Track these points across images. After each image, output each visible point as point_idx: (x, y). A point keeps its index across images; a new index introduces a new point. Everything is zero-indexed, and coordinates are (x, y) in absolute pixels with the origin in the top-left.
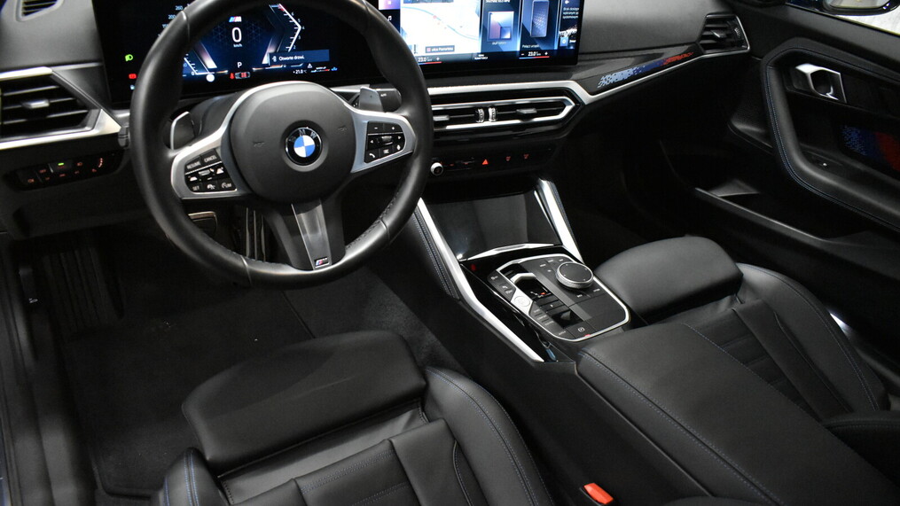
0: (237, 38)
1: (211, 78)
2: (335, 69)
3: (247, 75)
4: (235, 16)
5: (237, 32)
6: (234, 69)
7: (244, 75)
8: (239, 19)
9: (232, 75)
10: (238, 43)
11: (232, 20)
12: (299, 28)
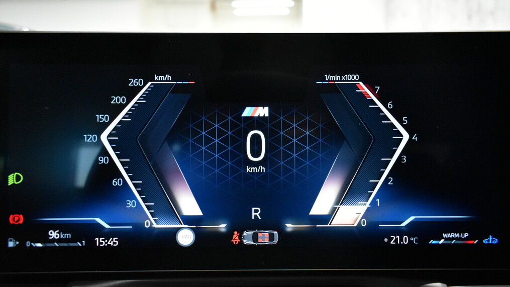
0: (256, 152)
1: (186, 238)
2: (491, 240)
3: (271, 237)
4: (256, 104)
5: (256, 138)
6: (241, 223)
7: (264, 238)
8: (263, 112)
9: (236, 236)
10: (256, 164)
11: (248, 112)
12: (406, 137)
